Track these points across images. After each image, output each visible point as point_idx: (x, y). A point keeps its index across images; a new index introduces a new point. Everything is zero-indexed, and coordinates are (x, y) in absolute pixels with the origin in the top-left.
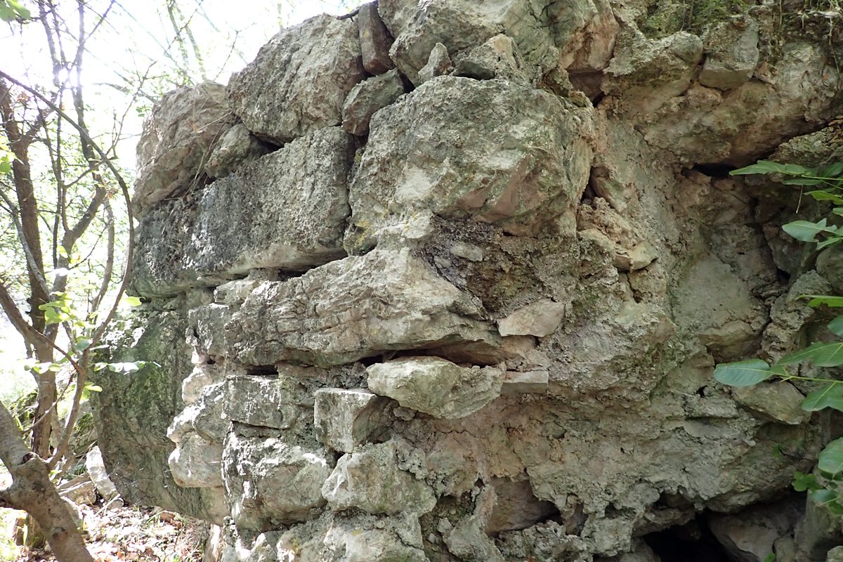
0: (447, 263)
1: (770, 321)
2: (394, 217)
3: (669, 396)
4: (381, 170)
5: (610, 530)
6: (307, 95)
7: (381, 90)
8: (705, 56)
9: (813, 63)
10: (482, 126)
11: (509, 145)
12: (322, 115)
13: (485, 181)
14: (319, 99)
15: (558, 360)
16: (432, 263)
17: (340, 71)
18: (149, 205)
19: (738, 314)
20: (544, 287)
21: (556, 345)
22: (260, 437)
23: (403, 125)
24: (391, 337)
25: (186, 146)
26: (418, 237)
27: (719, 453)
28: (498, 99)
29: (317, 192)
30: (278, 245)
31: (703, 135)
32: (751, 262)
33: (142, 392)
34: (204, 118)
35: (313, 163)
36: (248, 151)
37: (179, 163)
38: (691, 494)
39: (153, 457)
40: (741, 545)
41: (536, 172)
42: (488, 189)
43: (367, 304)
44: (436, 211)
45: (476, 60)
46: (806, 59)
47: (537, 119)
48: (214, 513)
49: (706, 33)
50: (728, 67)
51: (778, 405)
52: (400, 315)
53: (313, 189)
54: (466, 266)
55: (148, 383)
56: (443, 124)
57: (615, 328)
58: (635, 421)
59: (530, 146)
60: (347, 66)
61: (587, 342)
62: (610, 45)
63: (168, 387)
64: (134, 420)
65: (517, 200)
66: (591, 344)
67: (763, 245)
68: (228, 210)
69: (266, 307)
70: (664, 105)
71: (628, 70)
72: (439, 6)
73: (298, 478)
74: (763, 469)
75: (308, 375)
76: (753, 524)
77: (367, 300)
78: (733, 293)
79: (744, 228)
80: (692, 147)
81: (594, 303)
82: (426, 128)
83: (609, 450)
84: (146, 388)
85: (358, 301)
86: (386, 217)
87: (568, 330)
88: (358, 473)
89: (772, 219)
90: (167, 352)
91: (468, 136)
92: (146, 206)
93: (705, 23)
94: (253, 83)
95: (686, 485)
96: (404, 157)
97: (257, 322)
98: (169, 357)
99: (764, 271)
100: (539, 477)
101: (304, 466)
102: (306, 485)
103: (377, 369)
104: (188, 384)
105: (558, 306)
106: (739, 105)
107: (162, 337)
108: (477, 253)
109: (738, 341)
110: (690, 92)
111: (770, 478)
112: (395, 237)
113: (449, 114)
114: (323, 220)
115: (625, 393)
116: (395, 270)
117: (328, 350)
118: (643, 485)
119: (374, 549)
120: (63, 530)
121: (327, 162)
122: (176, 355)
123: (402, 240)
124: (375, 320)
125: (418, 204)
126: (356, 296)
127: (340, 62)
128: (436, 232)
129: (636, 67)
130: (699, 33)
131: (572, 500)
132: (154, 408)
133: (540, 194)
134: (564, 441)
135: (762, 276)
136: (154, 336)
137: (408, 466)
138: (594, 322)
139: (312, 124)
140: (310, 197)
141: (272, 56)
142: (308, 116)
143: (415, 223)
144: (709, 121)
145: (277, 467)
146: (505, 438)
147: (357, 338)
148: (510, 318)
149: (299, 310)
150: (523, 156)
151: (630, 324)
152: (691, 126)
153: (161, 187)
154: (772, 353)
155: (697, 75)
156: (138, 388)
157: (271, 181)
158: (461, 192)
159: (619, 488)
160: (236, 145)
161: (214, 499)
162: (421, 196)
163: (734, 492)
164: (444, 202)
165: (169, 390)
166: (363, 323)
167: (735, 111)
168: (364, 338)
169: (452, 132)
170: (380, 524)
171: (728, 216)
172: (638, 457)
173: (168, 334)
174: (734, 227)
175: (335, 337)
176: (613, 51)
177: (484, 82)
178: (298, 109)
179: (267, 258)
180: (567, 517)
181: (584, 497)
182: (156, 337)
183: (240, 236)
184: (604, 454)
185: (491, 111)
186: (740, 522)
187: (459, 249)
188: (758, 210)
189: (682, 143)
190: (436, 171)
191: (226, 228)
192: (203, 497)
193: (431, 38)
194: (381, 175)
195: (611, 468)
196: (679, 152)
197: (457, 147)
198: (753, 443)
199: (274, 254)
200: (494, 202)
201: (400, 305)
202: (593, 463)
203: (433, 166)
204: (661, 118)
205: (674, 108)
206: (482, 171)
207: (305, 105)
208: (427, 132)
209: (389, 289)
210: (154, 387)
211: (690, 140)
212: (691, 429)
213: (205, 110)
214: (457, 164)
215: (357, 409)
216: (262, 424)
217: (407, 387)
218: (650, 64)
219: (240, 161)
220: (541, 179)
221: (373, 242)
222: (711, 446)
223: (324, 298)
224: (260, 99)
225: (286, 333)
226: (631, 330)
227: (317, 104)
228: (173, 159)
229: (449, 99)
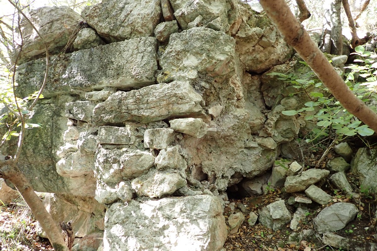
0: (198, 88)
1: (268, 119)
2: (181, 71)
3: (241, 141)
4: (177, 54)
5: (223, 182)
6: (138, 23)
7: (172, 27)
8: (263, 36)
9: (283, 44)
10: (216, 45)
11: (224, 52)
12: (144, 31)
13: (215, 63)
14: (143, 25)
15: (218, 125)
16: (194, 87)
17: (154, 17)
18: (26, 57)
19: (259, 117)
20: (220, 100)
21: (218, 120)
22: (118, 148)
23: (187, 41)
24: (182, 110)
25: (59, 33)
26: (193, 78)
27: (253, 158)
28: (221, 38)
29: (144, 59)
30: (123, 78)
31: (255, 61)
32: (259, 103)
33: (35, 138)
34: (68, 22)
35: (142, 49)
36: (95, 40)
37: (53, 40)
38: (243, 172)
39: (35, 168)
40: (252, 189)
41: (229, 62)
42: (216, 65)
43: (174, 99)
44: (198, 70)
45: (214, 24)
46: (282, 43)
47: (231, 46)
48: (71, 188)
49: (264, 29)
50: (268, 41)
51: (269, 144)
52: (187, 103)
53: (142, 58)
54: (203, 90)
55: (37, 134)
56: (204, 42)
57: (234, 116)
58: (232, 148)
59: (229, 54)
60: (157, 15)
61: (226, 120)
62: (239, 27)
63: (48, 136)
64: (31, 150)
65: (223, 70)
66: (227, 121)
67: (262, 98)
68: (91, 62)
69: (121, 100)
70: (248, 49)
71: (244, 36)
72: (201, 3)
73: (140, 160)
74: (262, 164)
75: (138, 126)
76: (255, 182)
77: (174, 98)
78: (256, 111)
79: (258, 92)
80: (250, 64)
81: (229, 108)
82: (197, 43)
83: (223, 157)
84: (37, 137)
85: (169, 98)
86: (178, 71)
87: (222, 116)
88: (171, 154)
89: (266, 90)
90: (48, 121)
91: (212, 48)
92: (24, 57)
93: (264, 26)
94: (103, 13)
95: (242, 169)
96: (188, 51)
97: (117, 105)
98: (49, 123)
99: (262, 106)
100: (205, 165)
101: (143, 156)
102: (144, 162)
103: (176, 121)
104: (67, 133)
105: (222, 107)
106: (267, 53)
107: (46, 115)
108: (207, 86)
109: (258, 125)
110: (256, 46)
111: (263, 167)
112: (184, 77)
113: (206, 40)
114: (149, 70)
115: (233, 138)
116: (185, 88)
117: (153, 115)
118: (231, 169)
119: (175, 178)
120: (29, 187)
121: (149, 49)
122: (53, 123)
123: (187, 79)
124: (176, 104)
125: (193, 67)
126: (168, 96)
127: (155, 13)
128: (197, 77)
129: (247, 36)
130: (262, 29)
131: (213, 173)
132: (41, 146)
133: (229, 69)
134: (211, 154)
135: (262, 107)
136: (41, 114)
137: (182, 153)
138: (228, 114)
139: (137, 34)
140: (141, 61)
141: (114, 4)
142: (137, 31)
143: (192, 73)
144: (258, 56)
145: (132, 156)
146: (196, 152)
147: (167, 111)
148: (211, 108)
149: (137, 102)
150: (227, 57)
151: (239, 114)
152: (253, 57)
153: (38, 49)
154: (268, 128)
155: (259, 41)
156: (32, 137)
157: (118, 53)
158: (208, 65)
159: (226, 169)
160: (89, 37)
161: (71, 182)
162: (194, 65)
163: (255, 171)
164: (202, 68)
165: (49, 138)
166: (171, 106)
167: (265, 54)
168: (170, 111)
169: (207, 45)
170: (176, 171)
171: (254, 88)
172: (231, 160)
173: (49, 114)
174: (255, 92)
175: (157, 110)
176: (239, 29)
177: (218, 32)
178: (133, 27)
179: (117, 83)
180: (210, 179)
181: (216, 172)
182: (43, 115)
183: (100, 74)
184: (222, 159)
185: (219, 41)
186: (252, 182)
187: (203, 84)
188: (263, 87)
189: (248, 62)
190: (199, 57)
191: (91, 70)
192: (65, 182)
193: (196, 13)
194: (177, 56)
195: (224, 163)
196: (246, 65)
197: (208, 50)
198: (261, 155)
199: (120, 81)
200: (217, 70)
201: (188, 99)
202: (218, 162)
203: (198, 55)
204: (246, 53)
205: (251, 50)
206: (215, 60)
207: (136, 26)
208: (198, 44)
209: (184, 94)
210: (41, 137)
211: (251, 61)
212: (245, 151)
213: (68, 19)
214: (208, 56)
215: (170, 133)
216: (120, 143)
217: (191, 125)
218: (251, 35)
219: (90, 44)
220: (230, 65)
221: (171, 79)
222: (251, 156)
223: (152, 97)
224: (108, 20)
225: (132, 110)
226: (239, 117)
227: (142, 27)
228: (50, 37)
229: (206, 35)
